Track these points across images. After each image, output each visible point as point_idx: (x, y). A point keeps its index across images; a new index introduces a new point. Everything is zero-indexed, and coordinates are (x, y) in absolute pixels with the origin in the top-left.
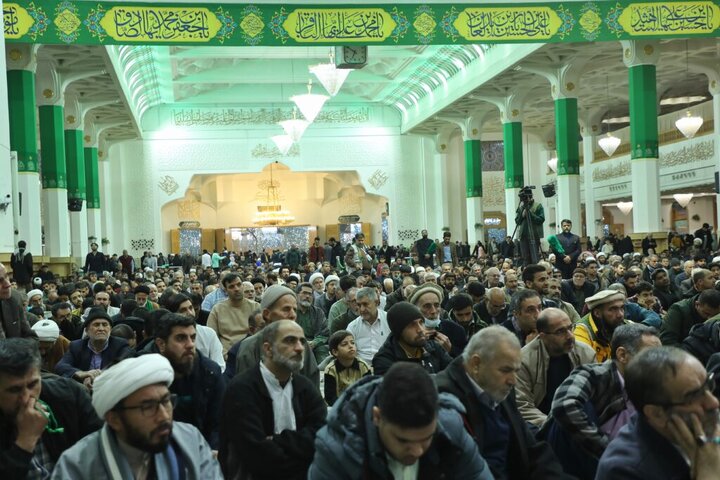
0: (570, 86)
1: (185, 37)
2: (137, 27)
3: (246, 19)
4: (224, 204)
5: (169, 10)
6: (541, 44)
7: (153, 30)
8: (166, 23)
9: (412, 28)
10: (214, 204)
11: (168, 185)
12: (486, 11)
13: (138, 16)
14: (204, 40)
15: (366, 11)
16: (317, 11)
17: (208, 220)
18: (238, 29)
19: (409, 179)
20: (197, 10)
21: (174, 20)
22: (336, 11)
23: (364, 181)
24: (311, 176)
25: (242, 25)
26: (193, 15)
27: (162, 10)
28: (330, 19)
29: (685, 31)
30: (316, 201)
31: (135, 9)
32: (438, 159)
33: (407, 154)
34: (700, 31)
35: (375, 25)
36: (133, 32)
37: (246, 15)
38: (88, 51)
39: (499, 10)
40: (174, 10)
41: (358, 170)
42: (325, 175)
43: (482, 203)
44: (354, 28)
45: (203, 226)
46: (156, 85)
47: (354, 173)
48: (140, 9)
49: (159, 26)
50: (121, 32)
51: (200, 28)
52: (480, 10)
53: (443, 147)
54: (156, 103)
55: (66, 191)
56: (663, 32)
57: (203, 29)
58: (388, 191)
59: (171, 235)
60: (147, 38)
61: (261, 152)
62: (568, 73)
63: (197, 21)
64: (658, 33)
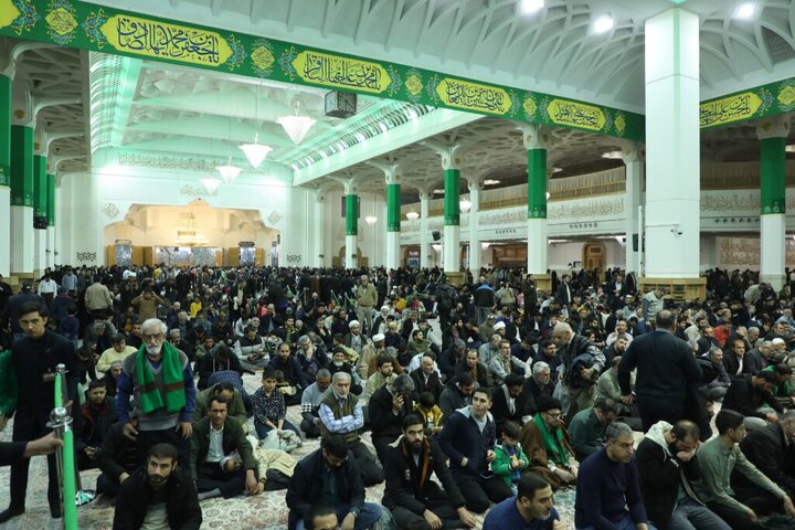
0: (457, 161)
1: (194, 58)
2: (142, 39)
3: (257, 51)
4: (151, 228)
5: (178, 28)
6: (483, 116)
7: (160, 46)
8: (175, 41)
9: (404, 87)
10: (144, 227)
11: (110, 211)
12: (461, 83)
13: (144, 28)
14: (213, 64)
15: (367, 64)
16: (324, 56)
17: (139, 239)
18: (249, 59)
19: (296, 220)
20: (208, 33)
21: (183, 40)
22: (341, 59)
23: (264, 217)
24: (220, 212)
25: (252, 56)
26: (204, 38)
27: (171, 27)
28: (336, 65)
29: (585, 126)
30: (223, 230)
31: (142, 21)
32: (318, 206)
33: (295, 201)
34: (592, 128)
35: (374, 78)
36: (137, 45)
37: (257, 47)
38: (70, 74)
39: (470, 84)
40: (184, 29)
41: (261, 210)
42: (232, 212)
43: (357, 240)
44: (356, 77)
45: (135, 244)
46: (110, 129)
47: (257, 212)
48: (147, 22)
49: (167, 43)
50: (124, 42)
51: (210, 52)
52: (456, 82)
53: (322, 198)
54: (105, 145)
55: (32, 209)
56: (573, 125)
57: (213, 53)
58: (281, 227)
59: (108, 250)
60: (152, 53)
61: (187, 191)
62: (458, 151)
63: (207, 44)
64: (569, 124)
